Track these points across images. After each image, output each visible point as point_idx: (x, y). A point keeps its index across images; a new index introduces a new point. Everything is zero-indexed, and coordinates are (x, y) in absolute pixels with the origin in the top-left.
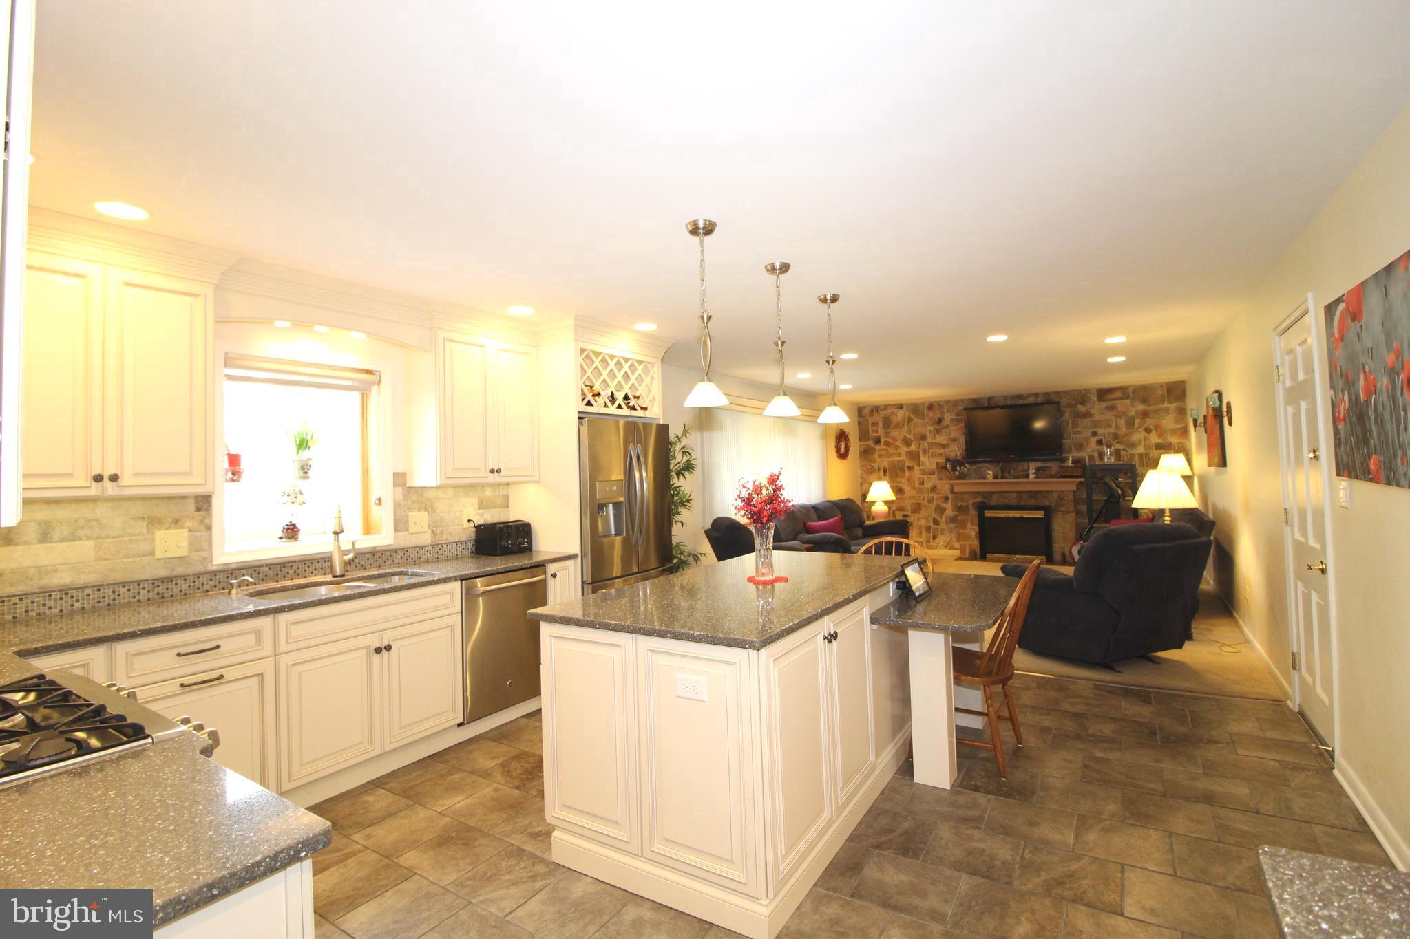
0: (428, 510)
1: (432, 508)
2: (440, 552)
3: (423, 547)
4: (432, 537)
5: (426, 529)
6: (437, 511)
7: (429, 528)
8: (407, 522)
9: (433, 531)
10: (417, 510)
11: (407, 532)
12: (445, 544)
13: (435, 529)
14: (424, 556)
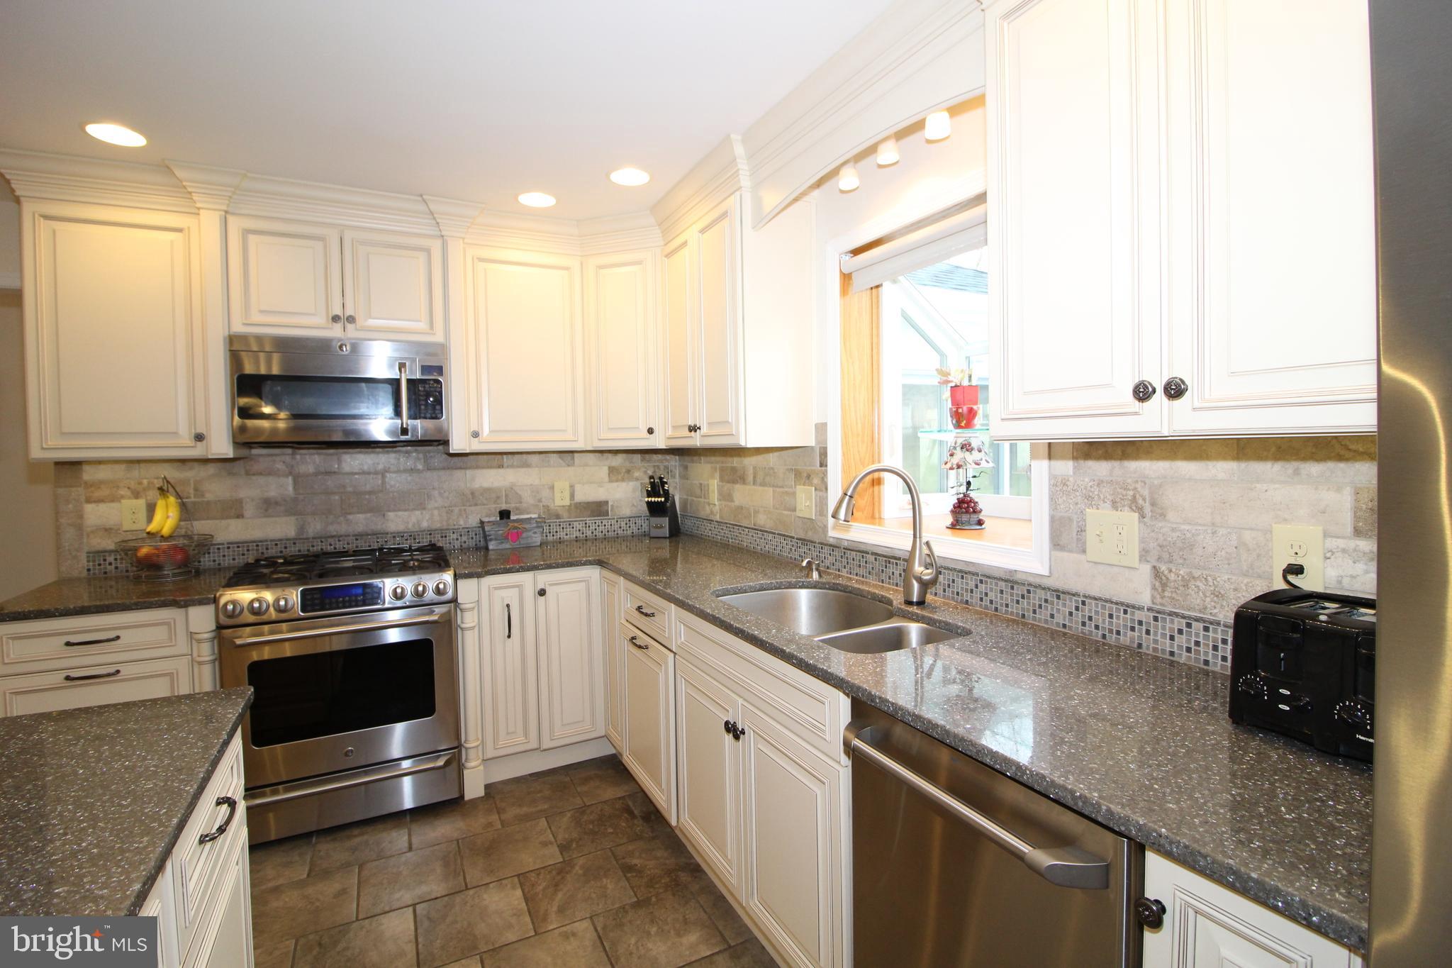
0: (1140, 510)
1: (1153, 504)
2: (1181, 640)
3: (1127, 607)
4: (1154, 588)
5: (1133, 558)
6: (1171, 516)
7: (1143, 557)
8: (1082, 530)
9: (1156, 573)
10: (1108, 505)
11: (1082, 557)
12: (1197, 620)
13: (1163, 568)
14: (1129, 633)
